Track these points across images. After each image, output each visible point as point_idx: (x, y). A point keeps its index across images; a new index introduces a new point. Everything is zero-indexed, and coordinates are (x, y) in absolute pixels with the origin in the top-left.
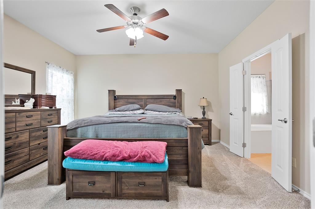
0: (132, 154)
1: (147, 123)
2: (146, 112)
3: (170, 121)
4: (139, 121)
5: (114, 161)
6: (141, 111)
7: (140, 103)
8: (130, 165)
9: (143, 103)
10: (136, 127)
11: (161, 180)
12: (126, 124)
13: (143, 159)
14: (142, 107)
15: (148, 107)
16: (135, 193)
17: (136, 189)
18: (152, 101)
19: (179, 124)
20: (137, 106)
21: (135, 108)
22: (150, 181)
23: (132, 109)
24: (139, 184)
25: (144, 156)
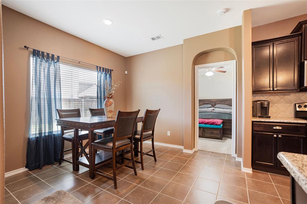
0: (209, 122)
1: (215, 112)
2: (215, 109)
3: (225, 112)
4: (211, 112)
5: (202, 124)
6: (213, 108)
7: (212, 104)
8: (208, 125)
9: (213, 104)
10: (210, 114)
11: (219, 132)
12: (206, 113)
13: (213, 124)
14: (213, 106)
15: (217, 106)
16: (210, 136)
17: (210, 135)
18: (219, 102)
19: (229, 113)
20: (210, 106)
21: (209, 107)
22: (215, 132)
23: (207, 107)
24: (211, 132)
25: (213, 123)
